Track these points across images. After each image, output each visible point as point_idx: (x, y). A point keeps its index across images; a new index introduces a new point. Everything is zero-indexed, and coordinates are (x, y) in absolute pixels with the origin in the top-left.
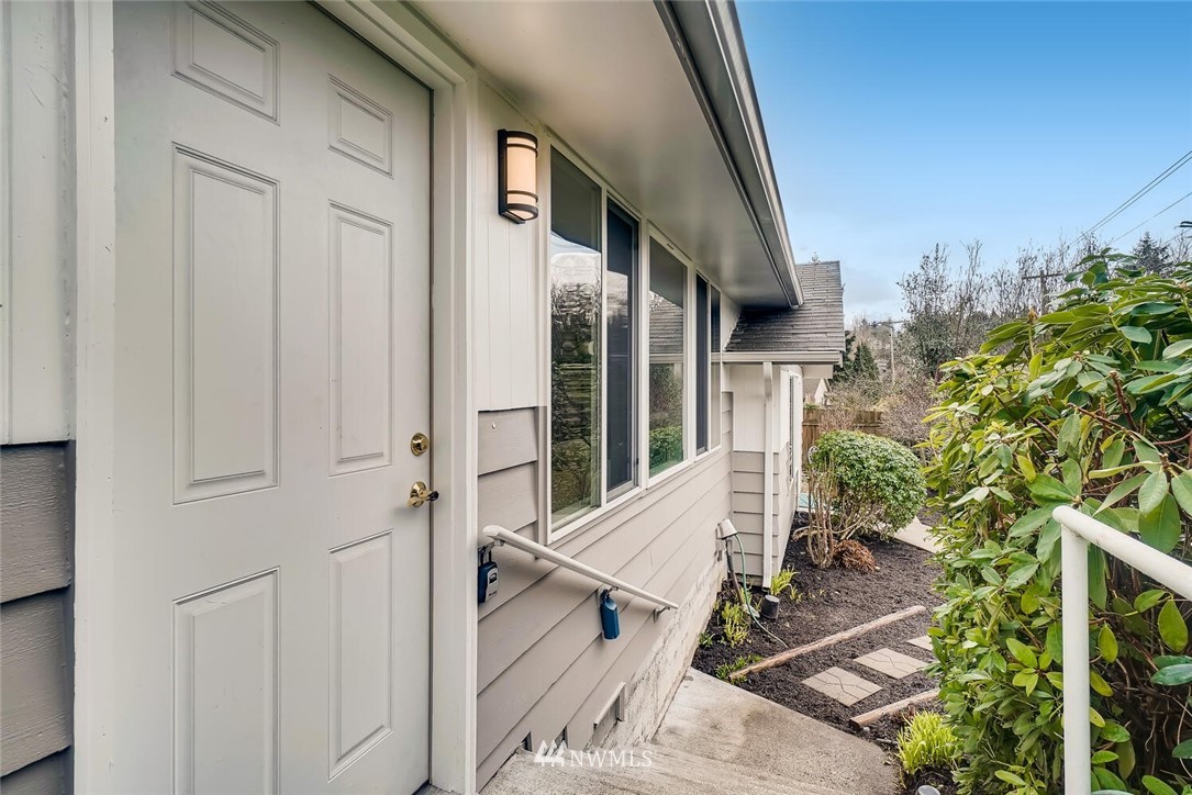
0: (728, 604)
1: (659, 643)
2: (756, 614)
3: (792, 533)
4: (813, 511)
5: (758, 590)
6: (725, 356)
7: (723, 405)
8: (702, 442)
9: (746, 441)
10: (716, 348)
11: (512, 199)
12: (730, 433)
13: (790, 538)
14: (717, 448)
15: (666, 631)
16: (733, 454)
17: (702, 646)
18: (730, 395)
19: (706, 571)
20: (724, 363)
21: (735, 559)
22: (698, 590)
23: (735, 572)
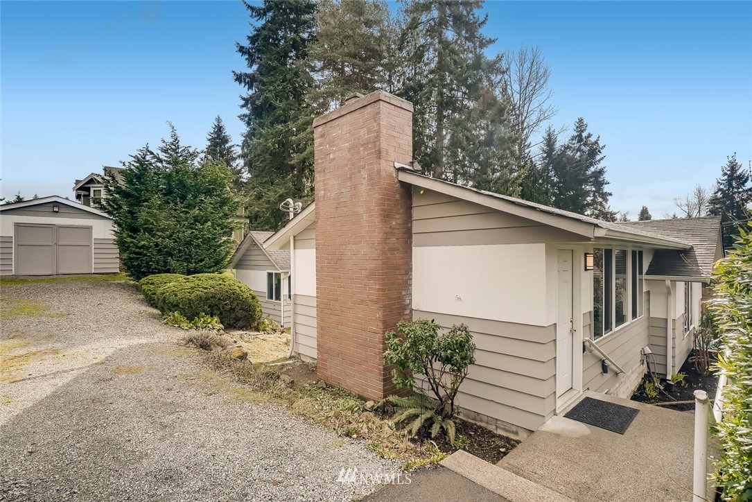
0: (647, 382)
1: (617, 385)
2: (662, 388)
3: (688, 358)
4: (698, 348)
5: (663, 380)
6: (645, 277)
7: (644, 298)
8: (634, 315)
9: (657, 312)
10: (641, 273)
11: (588, 268)
12: (649, 309)
13: (687, 361)
14: (641, 316)
15: (620, 382)
16: (649, 319)
17: (634, 395)
18: (648, 293)
19: (636, 367)
20: (645, 280)
21: (651, 366)
22: (632, 373)
23: (652, 371)
